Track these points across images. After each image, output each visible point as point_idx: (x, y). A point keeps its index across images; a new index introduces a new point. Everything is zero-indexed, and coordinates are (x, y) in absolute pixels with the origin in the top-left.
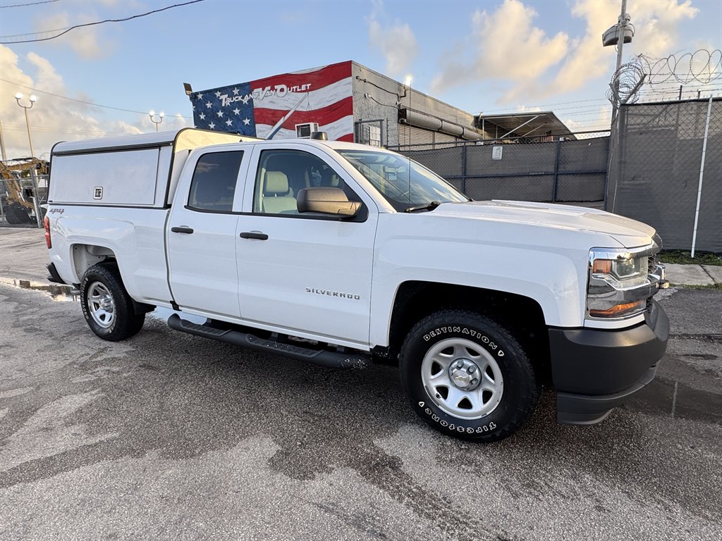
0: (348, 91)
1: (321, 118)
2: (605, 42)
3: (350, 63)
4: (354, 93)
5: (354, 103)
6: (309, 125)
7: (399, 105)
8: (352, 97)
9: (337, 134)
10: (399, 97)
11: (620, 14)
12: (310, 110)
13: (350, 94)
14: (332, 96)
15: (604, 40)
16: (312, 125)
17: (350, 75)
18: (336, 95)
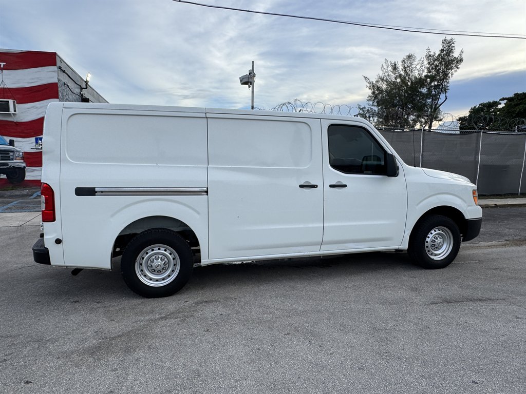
0: (53, 78)
1: (18, 96)
2: (242, 82)
3: (55, 54)
4: (59, 80)
5: (59, 89)
6: (8, 102)
7: (82, 95)
8: (57, 83)
9: (39, 114)
10: (82, 89)
11: (251, 69)
12: (6, 87)
13: (55, 81)
14: (33, 79)
15: (241, 81)
16: (11, 102)
17: (55, 65)
18: (38, 78)
